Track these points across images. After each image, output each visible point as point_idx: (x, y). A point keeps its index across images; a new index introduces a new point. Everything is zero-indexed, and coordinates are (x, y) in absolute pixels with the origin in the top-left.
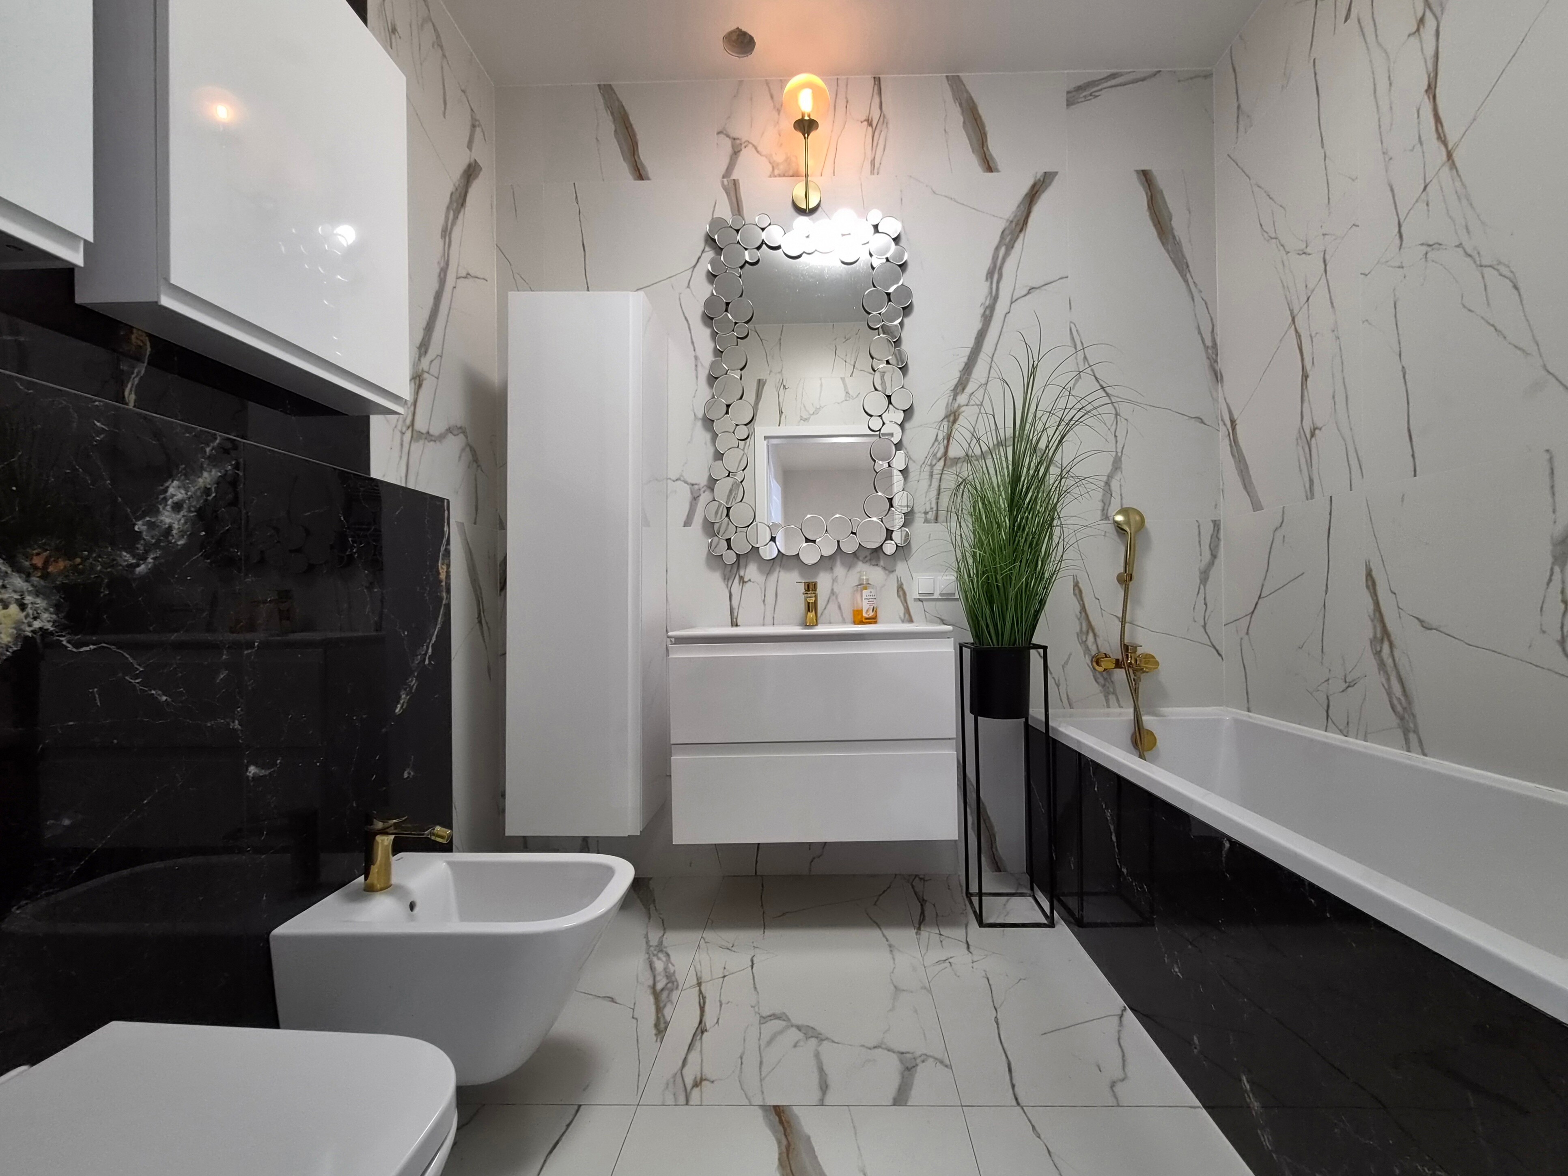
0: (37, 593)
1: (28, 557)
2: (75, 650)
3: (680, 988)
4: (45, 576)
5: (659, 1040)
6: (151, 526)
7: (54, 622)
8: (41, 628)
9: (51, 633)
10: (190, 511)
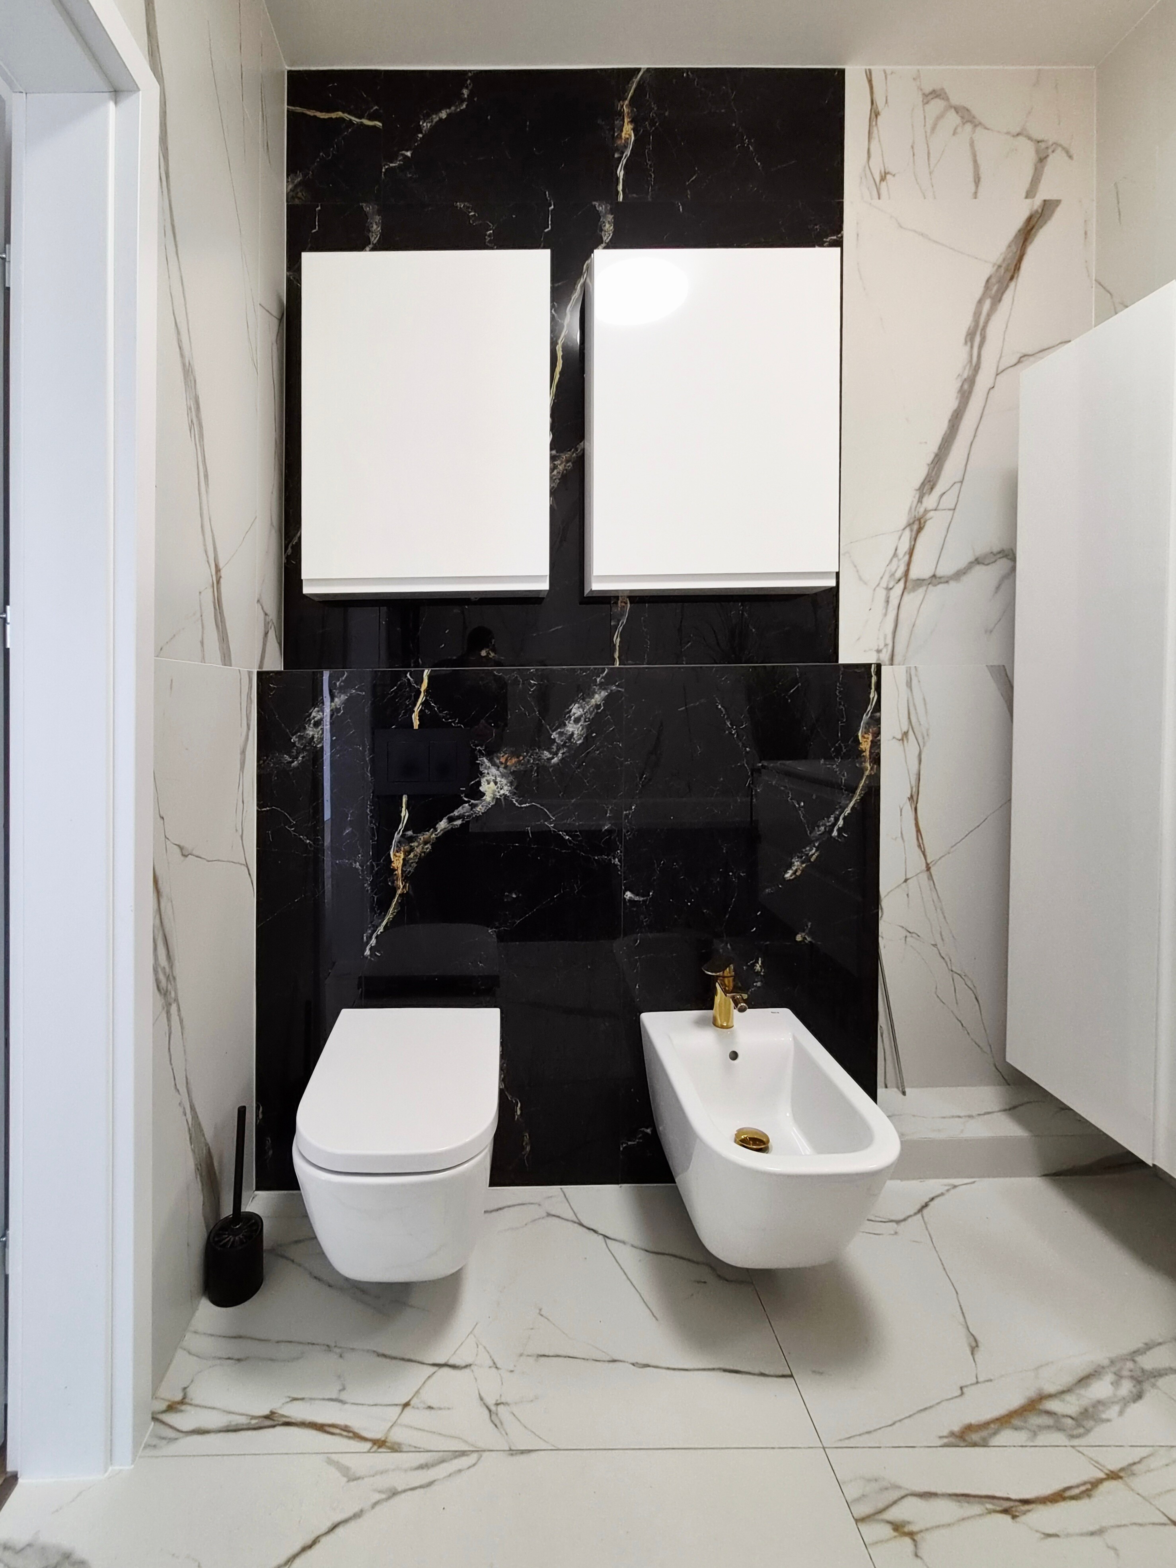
0: (503, 776)
1: (499, 758)
2: (519, 806)
3: (1076, 1442)
4: (506, 767)
5: (945, 1440)
6: (561, 734)
7: (510, 791)
8: (503, 794)
9: (508, 797)
10: (585, 721)
